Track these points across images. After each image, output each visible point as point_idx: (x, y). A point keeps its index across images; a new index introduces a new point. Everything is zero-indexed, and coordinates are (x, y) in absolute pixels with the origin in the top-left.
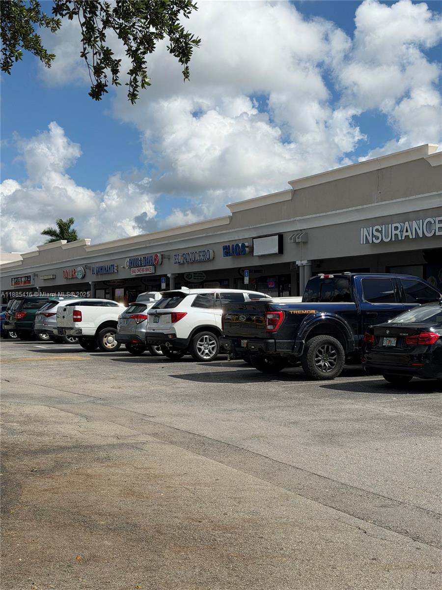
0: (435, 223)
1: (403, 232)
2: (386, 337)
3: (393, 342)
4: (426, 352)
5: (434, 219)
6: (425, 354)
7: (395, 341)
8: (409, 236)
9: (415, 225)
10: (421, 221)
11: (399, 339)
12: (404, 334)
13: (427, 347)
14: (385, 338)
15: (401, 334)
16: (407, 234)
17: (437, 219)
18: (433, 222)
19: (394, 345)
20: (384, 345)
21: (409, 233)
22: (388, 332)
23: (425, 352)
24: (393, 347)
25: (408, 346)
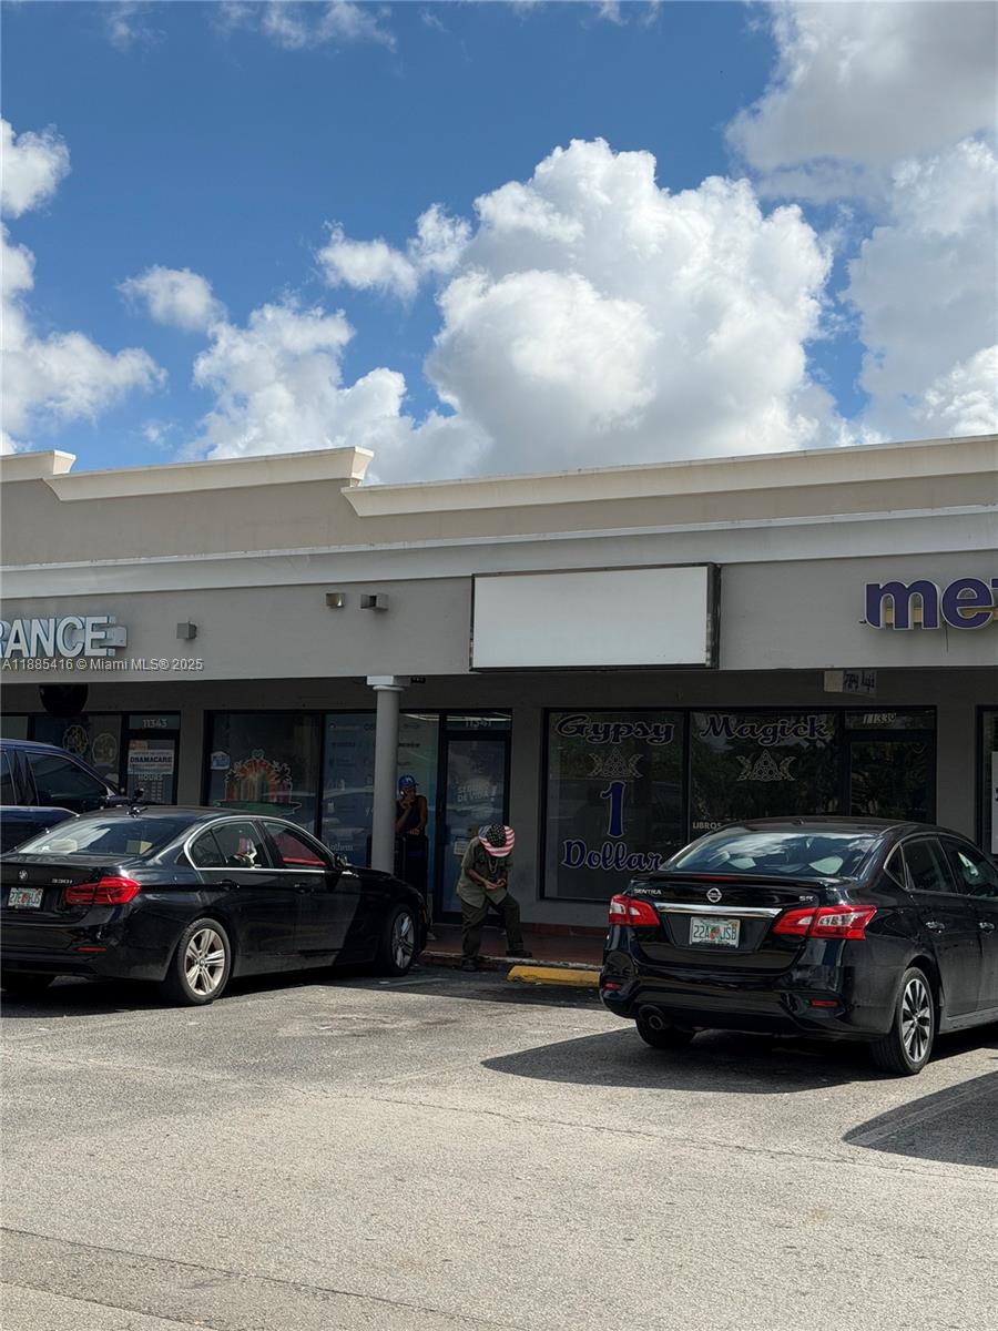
0: (84, 627)
1: (7, 640)
2: (17, 886)
3: (34, 898)
4: (111, 920)
5: (83, 619)
6: (109, 925)
7: (40, 897)
8: (20, 651)
9: (36, 628)
10: (52, 621)
11: (50, 891)
12: (62, 881)
13: (114, 910)
14: (14, 890)
15: (55, 881)
16: (17, 647)
17: (91, 621)
18: (79, 626)
19: (38, 905)
20: (10, 904)
21: (22, 646)
22: (23, 875)
23: (106, 921)
24: (35, 909)
25: (69, 906)
